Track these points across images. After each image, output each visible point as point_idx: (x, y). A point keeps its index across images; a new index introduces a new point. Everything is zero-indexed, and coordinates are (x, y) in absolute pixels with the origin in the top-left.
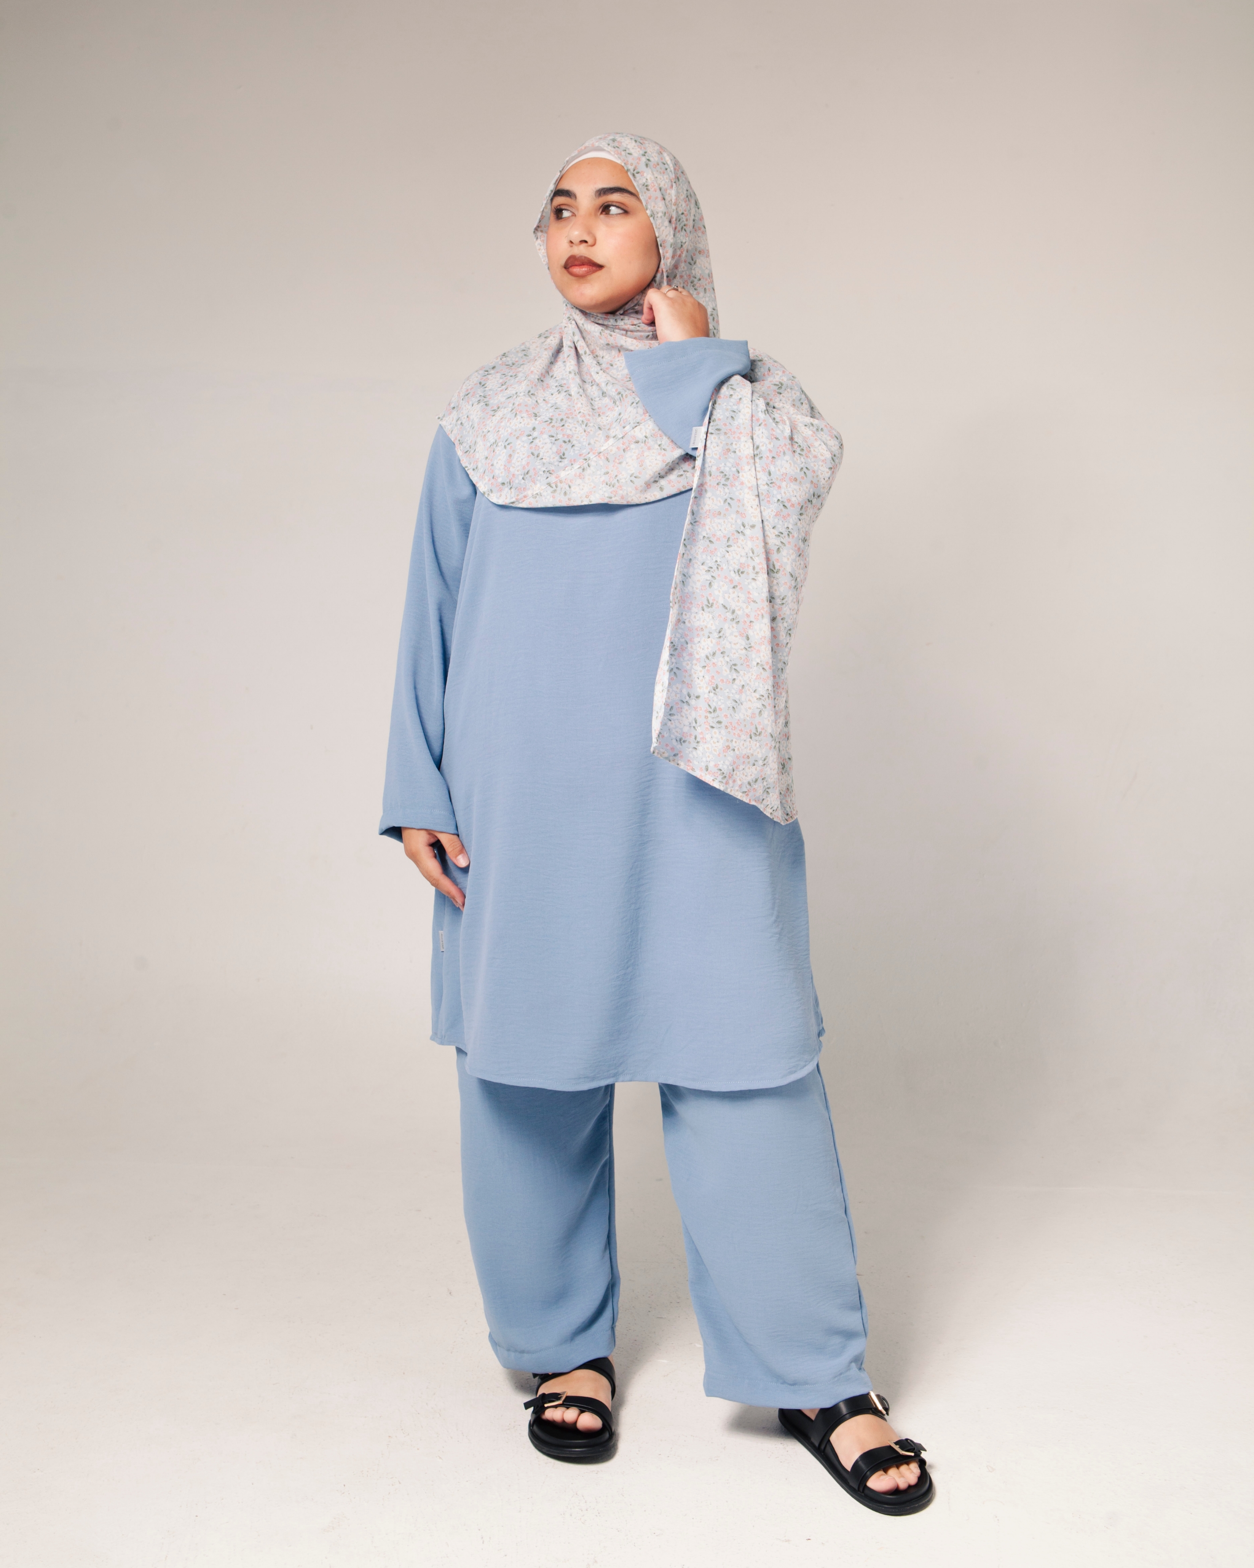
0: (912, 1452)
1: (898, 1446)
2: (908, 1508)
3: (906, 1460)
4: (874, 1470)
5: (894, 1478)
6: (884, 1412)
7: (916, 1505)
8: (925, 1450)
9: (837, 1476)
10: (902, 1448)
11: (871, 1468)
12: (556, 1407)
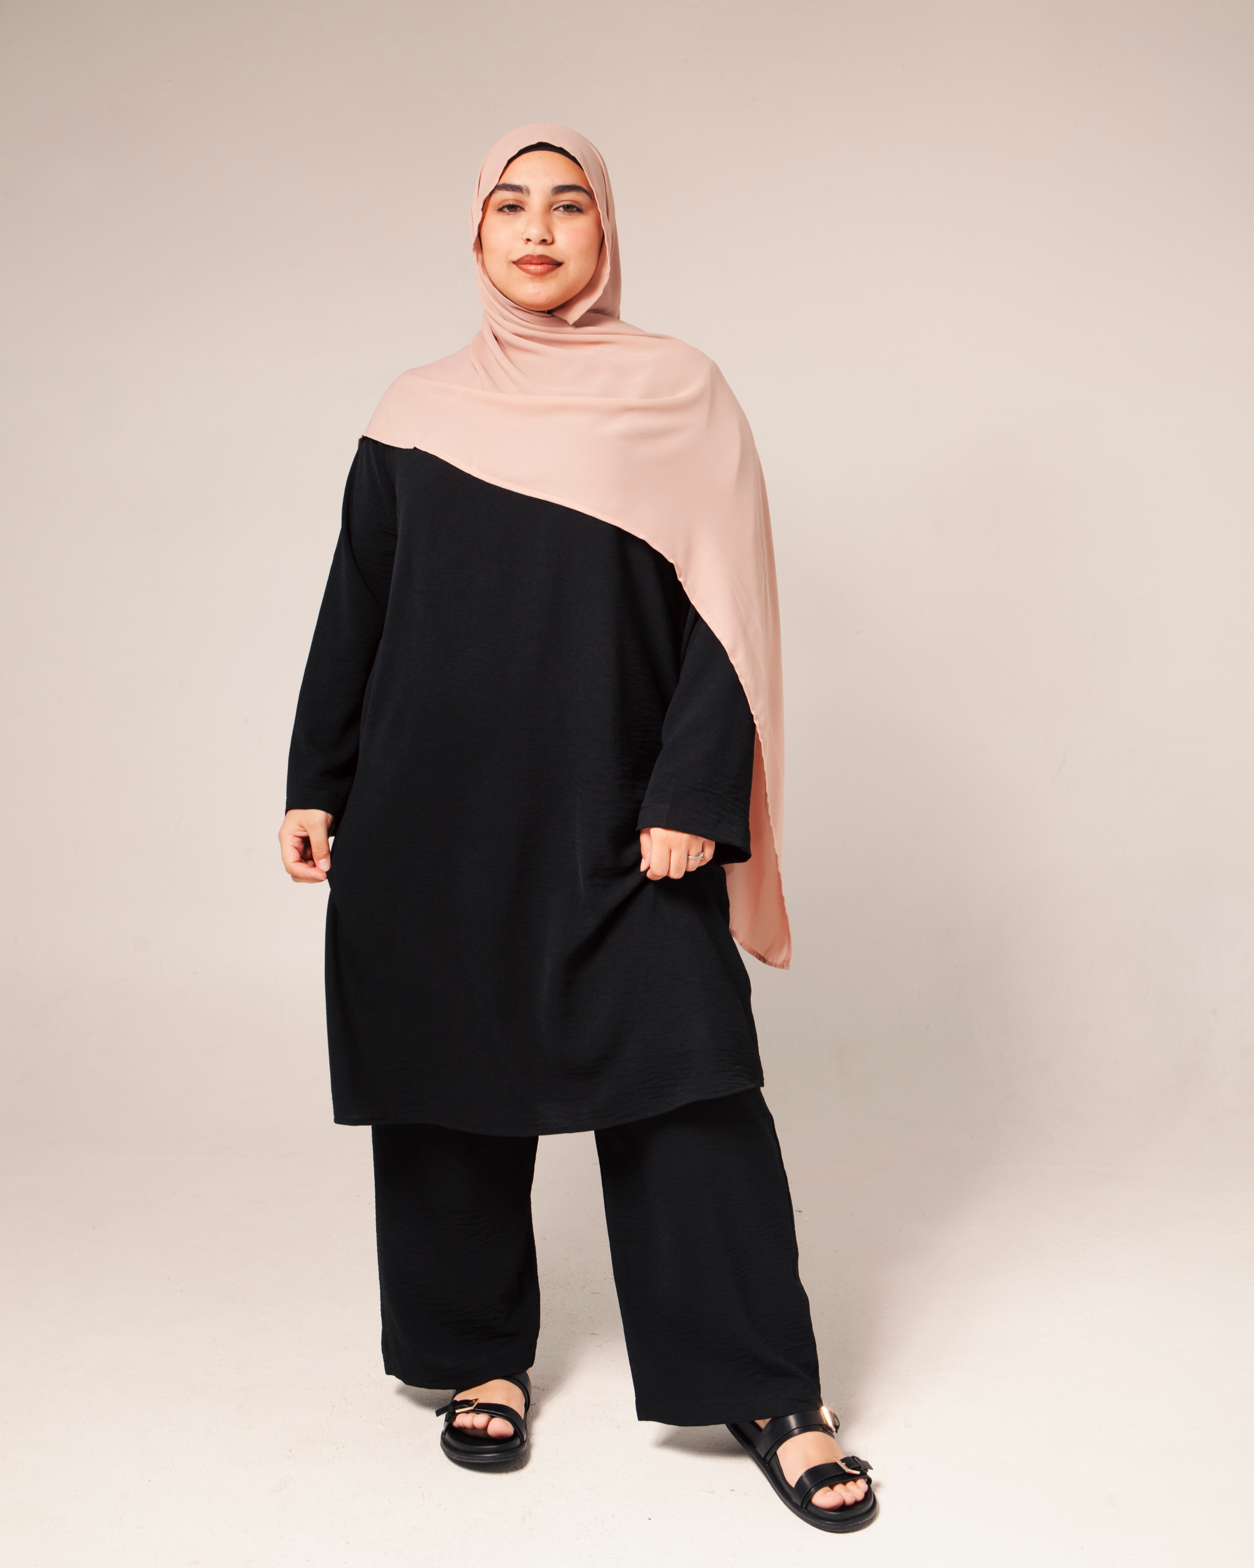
0: (858, 1470)
1: (844, 1464)
2: (851, 1525)
3: (854, 1478)
4: (819, 1486)
5: (840, 1494)
6: (834, 1429)
7: (860, 1523)
8: (872, 1469)
9: (780, 1492)
10: (848, 1466)
11: (815, 1485)
12: (467, 1412)
